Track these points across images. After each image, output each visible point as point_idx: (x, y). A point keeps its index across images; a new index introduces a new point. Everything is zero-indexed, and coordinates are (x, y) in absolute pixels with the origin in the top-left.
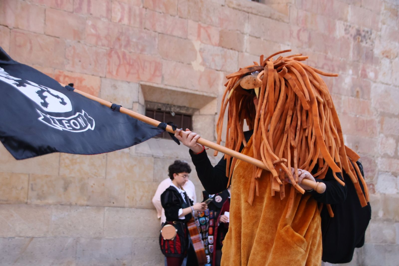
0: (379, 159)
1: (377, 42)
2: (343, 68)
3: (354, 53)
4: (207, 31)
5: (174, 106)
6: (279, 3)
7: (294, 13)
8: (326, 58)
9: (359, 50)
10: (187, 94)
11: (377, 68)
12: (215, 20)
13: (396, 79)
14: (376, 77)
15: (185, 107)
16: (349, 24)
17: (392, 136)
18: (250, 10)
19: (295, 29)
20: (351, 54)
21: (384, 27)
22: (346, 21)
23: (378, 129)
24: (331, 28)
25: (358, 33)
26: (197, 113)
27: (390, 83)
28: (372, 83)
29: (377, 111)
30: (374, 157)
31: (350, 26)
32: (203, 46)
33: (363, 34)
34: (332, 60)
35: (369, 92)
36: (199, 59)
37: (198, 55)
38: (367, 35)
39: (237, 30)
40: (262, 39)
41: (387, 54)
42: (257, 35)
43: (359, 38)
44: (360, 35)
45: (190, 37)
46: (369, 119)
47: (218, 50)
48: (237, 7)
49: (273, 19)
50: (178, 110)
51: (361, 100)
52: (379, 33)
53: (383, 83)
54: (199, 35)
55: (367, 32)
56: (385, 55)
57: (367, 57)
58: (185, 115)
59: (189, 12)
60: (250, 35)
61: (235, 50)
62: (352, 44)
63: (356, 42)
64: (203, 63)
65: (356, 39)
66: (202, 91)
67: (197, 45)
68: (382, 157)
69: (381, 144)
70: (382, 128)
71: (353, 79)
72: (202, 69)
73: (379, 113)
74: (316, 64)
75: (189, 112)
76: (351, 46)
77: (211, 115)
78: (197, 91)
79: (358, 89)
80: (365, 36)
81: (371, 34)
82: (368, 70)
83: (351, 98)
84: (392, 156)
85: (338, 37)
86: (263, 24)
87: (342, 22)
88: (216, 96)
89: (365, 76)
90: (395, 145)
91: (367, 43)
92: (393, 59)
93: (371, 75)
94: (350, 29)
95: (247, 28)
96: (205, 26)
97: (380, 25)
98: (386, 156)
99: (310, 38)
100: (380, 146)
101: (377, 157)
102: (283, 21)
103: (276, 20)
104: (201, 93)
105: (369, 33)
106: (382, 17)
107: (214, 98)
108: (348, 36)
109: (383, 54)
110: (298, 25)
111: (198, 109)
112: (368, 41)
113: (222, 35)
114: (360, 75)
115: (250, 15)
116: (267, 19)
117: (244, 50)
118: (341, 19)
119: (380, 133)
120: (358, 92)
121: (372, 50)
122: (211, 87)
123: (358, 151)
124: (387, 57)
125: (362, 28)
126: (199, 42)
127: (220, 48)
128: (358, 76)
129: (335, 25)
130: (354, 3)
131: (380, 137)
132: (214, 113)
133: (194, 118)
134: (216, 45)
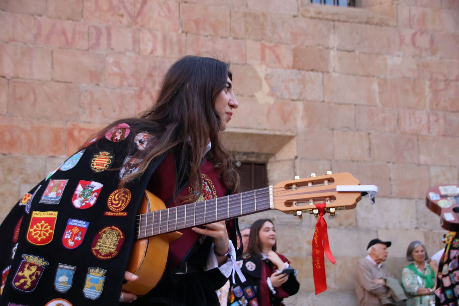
4: (274, 52)
5: (238, 153)
6: (381, 3)
7: (404, 12)
12: (285, 35)
15: (253, 153)
18: (336, 17)
19: (408, 34)
26: (272, 160)
32: (269, 71)
36: (266, 89)
37: (264, 83)
39: (319, 45)
40: (357, 52)
42: (349, 48)
45: (250, 62)
47: (292, 74)
48: (316, 16)
49: (371, 24)
50: (245, 158)
54: (263, 58)
59: (247, 30)
60: (338, 50)
61: (317, 71)
64: (272, 93)
66: (273, 130)
67: (262, 71)
72: (271, 100)
74: (445, 76)
78: (265, 130)
86: (357, 33)
95: (333, 41)
96: (271, 45)
99: (432, 42)
102: (388, 25)
103: (377, 24)
107: (291, 137)
110: (411, 27)
113: (296, 54)
115: (337, 23)
116: (363, 25)
117: (331, 70)
126: (264, 67)
127: (295, 71)
133: (269, 167)
134: (288, 68)
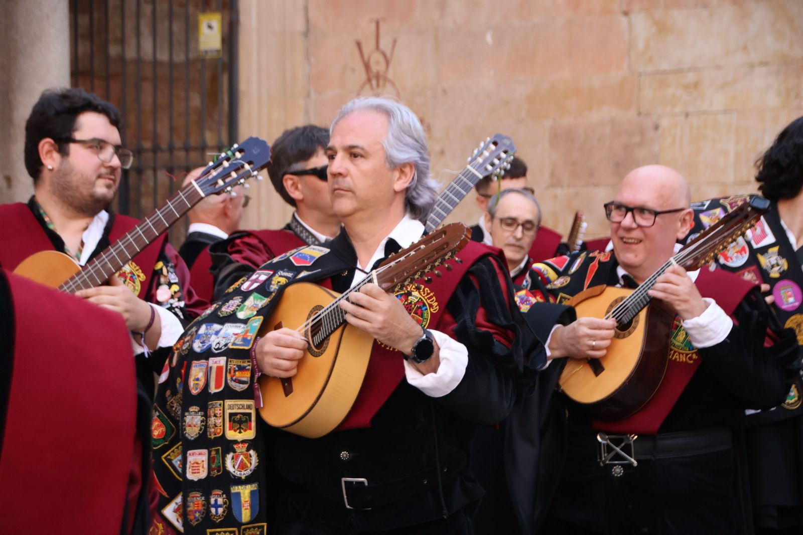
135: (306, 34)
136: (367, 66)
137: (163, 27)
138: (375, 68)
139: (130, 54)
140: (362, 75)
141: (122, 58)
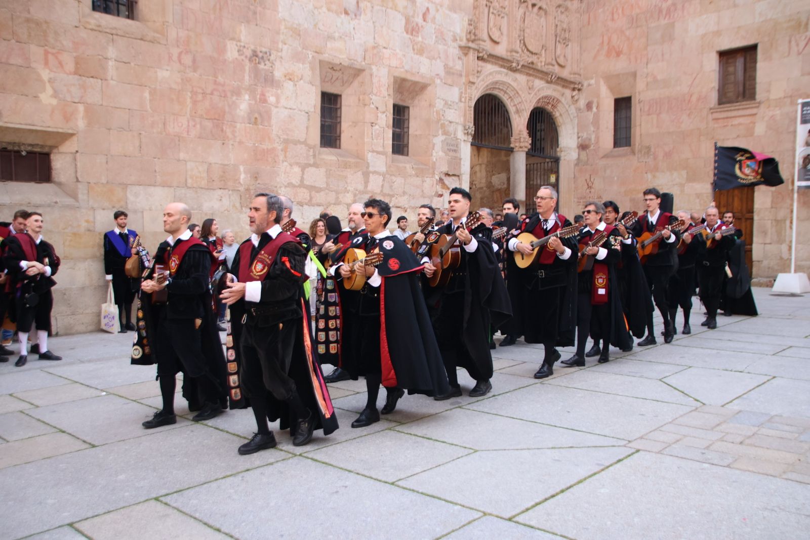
0: (283, 189)
1: (277, 64)
2: (237, 92)
3: (250, 77)
4: (57, 58)
5: (23, 144)
7: (173, 33)
8: (215, 83)
9: (256, 72)
10: (37, 131)
11: (279, 91)
12: (67, 44)
13: (301, 103)
14: (278, 101)
15: (38, 145)
16: (242, 44)
17: (297, 164)
18: (114, 32)
19: (175, 52)
20: (247, 77)
21: (285, 47)
22: (240, 41)
23: (281, 158)
24: (222, 50)
25: (255, 54)
26: (55, 151)
27: (294, 107)
28: (273, 108)
29: (280, 138)
30: (276, 187)
31: (244, 47)
32: (52, 75)
33: (260, 55)
34: (223, 85)
35: (270, 118)
36: (49, 91)
37: (48, 86)
38: (265, 56)
39: (99, 55)
40: (132, 64)
41: (289, 77)
42: (124, 60)
43: (255, 60)
44: (257, 56)
45: (33, 65)
46: (270, 147)
47: (73, 79)
48: (97, 28)
49: (145, 41)
50: (29, 148)
51: (261, 127)
52: (280, 54)
53: (286, 108)
54: (46, 63)
55: (266, 53)
56: (287, 77)
57: (266, 80)
58: (40, 154)
59: (30, 36)
60: (115, 60)
61: (96, 78)
62: (248, 66)
63: (253, 65)
64: (55, 95)
65: (253, 61)
66: (56, 128)
67: (45, 74)
68: (286, 187)
69: (285, 174)
70: (285, 157)
71: (250, 105)
72: (54, 102)
73: (282, 140)
74: (203, 90)
75: (46, 150)
76: (247, 68)
77: (71, 153)
78: (49, 127)
79: (256, 115)
80: (262, 58)
81: (270, 55)
82: (267, 95)
83: (248, 125)
84: (297, 184)
85: (231, 59)
86: (133, 47)
87: (235, 43)
88: (75, 132)
89: (264, 100)
90: (301, 173)
91: (265, 65)
92: (297, 81)
93: (272, 99)
94: (245, 50)
95: (111, 52)
96: (54, 51)
97: (280, 45)
98: (290, 185)
99: (194, 61)
100: (283, 175)
101: (281, 187)
102: (159, 43)
103: (150, 41)
104: (55, 130)
105: (268, 54)
106: (282, 37)
107: (72, 135)
108: (243, 57)
109: (285, 76)
110: (178, 46)
111: (56, 147)
112: (267, 62)
113: (78, 62)
114: (258, 100)
115: (115, 37)
116: (139, 41)
117: (109, 78)
118: (232, 39)
119: (283, 162)
120: (256, 118)
121: (272, 73)
122: (67, 122)
123: (258, 182)
124: (290, 79)
125: (258, 49)
126: (47, 71)
127: (77, 77)
128: (256, 101)
129: (225, 46)
130: (248, 22)
131: (283, 166)
132: (74, 151)
133: (52, 157)
134: (70, 74)
135: (574, 178)
136: (588, 185)
137: (542, 177)
138: (590, 185)
139: (535, 183)
140: (587, 187)
141: (533, 184)
